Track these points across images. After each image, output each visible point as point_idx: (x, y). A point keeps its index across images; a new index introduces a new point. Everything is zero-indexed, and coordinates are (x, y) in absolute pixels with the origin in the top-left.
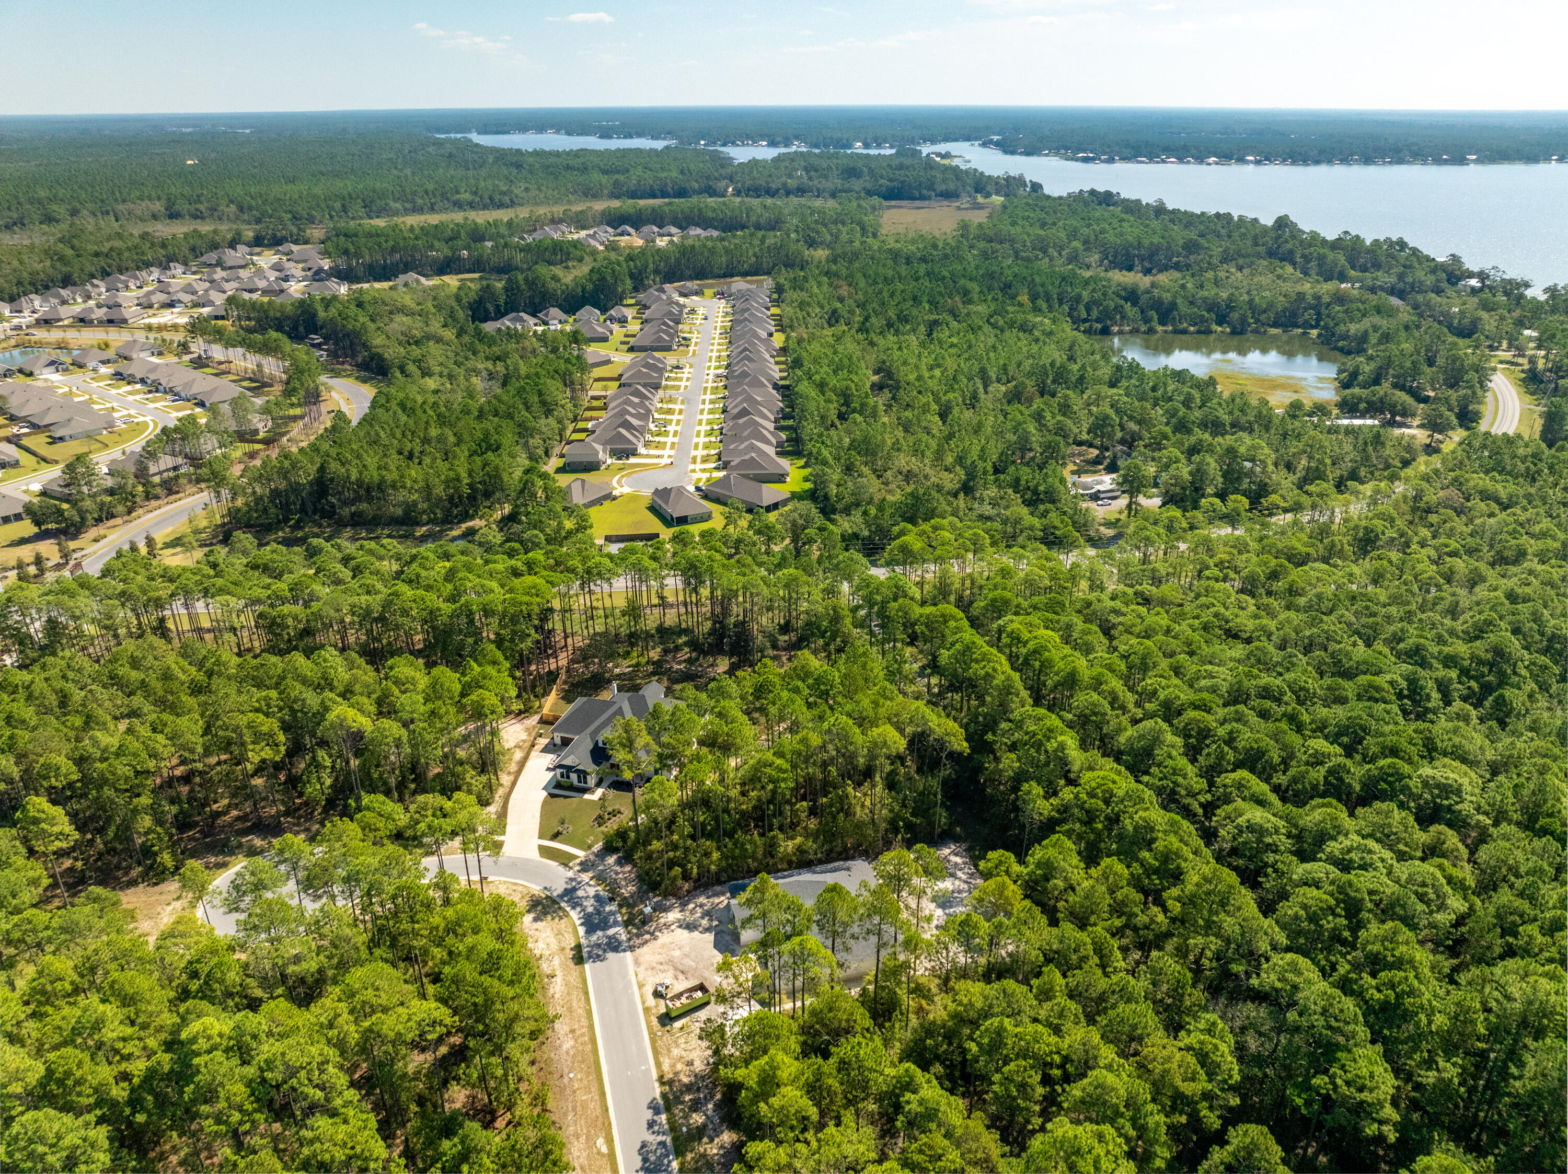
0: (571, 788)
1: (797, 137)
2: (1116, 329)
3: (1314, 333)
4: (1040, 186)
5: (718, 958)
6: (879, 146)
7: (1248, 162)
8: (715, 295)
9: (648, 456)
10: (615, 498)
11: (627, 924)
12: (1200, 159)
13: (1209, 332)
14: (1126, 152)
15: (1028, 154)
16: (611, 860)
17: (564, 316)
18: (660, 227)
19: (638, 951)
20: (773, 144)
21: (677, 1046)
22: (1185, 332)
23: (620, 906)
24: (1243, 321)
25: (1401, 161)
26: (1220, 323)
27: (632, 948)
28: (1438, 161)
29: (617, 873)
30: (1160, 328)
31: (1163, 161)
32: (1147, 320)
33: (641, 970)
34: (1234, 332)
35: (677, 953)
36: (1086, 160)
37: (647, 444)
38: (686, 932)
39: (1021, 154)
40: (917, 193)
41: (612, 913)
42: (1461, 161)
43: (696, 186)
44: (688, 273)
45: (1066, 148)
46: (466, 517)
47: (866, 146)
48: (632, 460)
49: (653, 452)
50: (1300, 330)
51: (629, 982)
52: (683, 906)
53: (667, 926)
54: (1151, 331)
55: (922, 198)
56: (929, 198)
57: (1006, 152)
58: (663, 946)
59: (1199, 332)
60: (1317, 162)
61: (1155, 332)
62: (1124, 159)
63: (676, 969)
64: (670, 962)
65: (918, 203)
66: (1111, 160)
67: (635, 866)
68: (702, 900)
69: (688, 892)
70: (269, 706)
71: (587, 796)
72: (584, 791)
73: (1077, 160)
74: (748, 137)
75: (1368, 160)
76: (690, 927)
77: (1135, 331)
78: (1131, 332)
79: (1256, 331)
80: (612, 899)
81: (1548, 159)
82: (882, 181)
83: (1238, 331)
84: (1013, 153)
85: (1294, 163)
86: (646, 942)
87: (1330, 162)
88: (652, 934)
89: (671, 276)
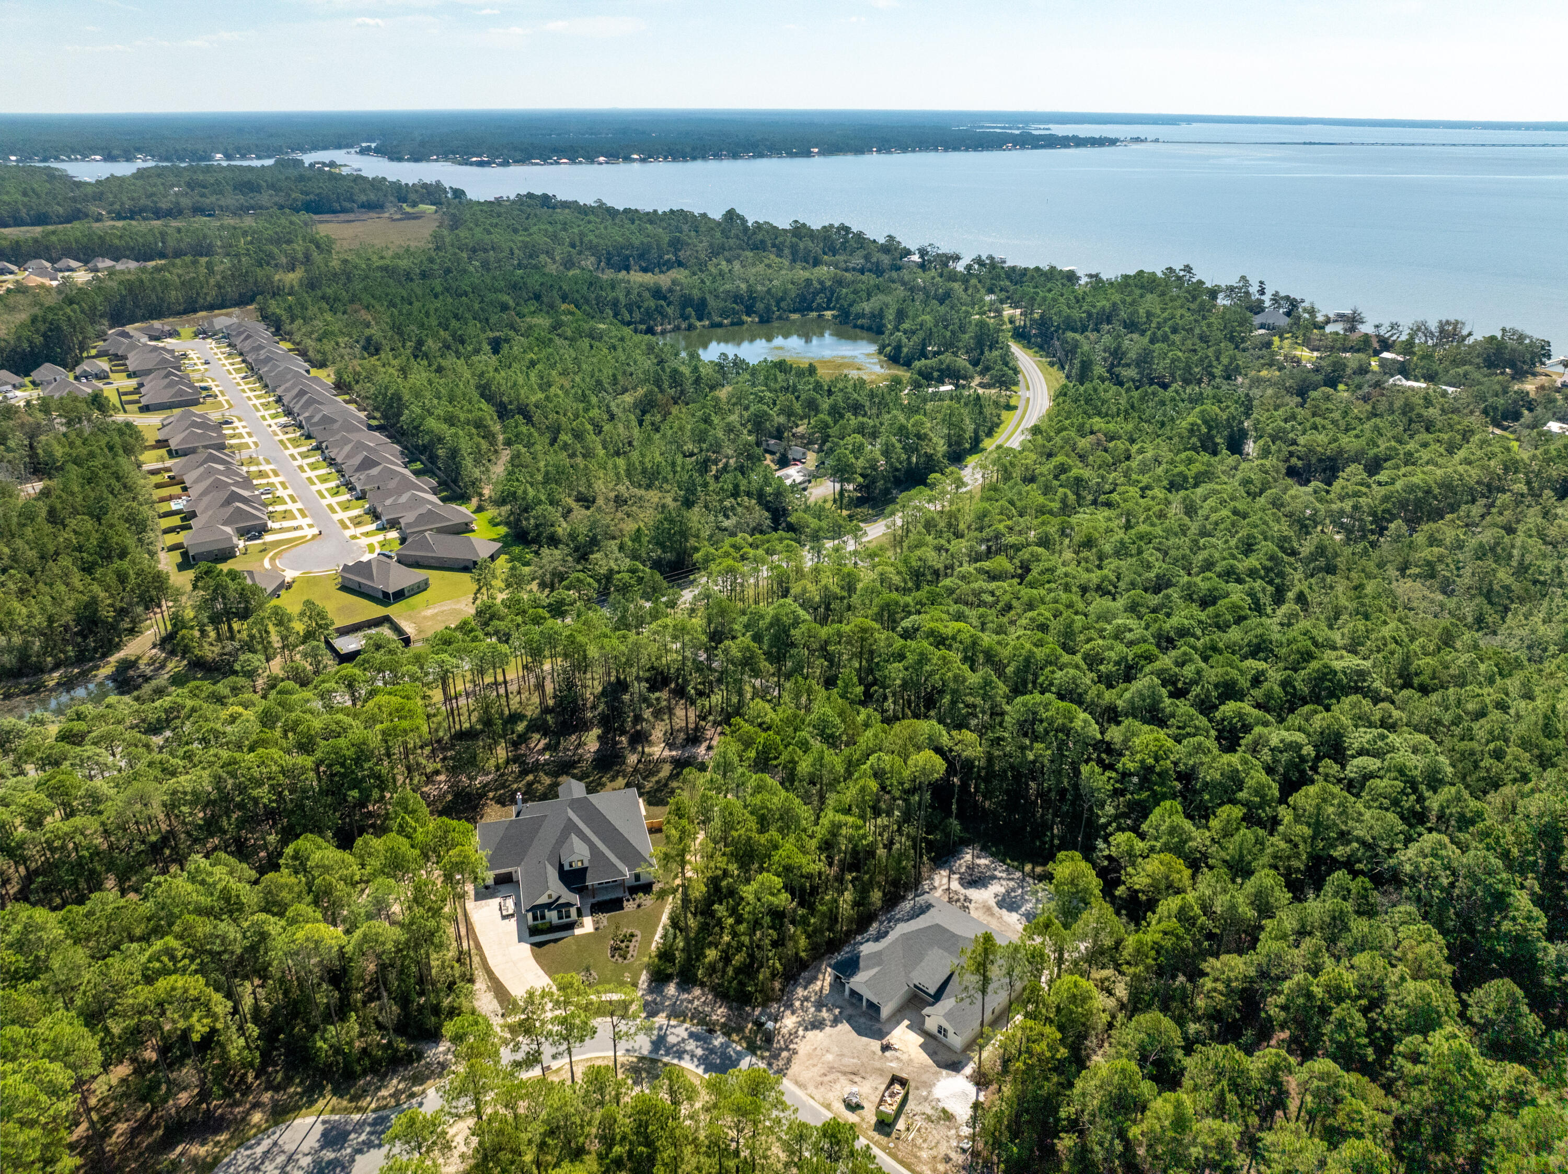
0: (553, 929)
1: (139, 150)
2: (659, 329)
3: (828, 314)
4: (463, 192)
5: (876, 1045)
6: (243, 157)
7: (634, 160)
8: (196, 335)
9: (282, 530)
10: (289, 586)
11: (752, 1049)
12: (591, 159)
13: (741, 323)
14: (518, 156)
15: (417, 160)
16: (671, 989)
17: (17, 380)
18: (52, 261)
19: (790, 1072)
20: (110, 157)
21: (920, 1149)
22: (720, 325)
23: (727, 1034)
24: (768, 309)
25: (761, 156)
26: (748, 315)
27: (781, 1072)
28: (791, 155)
29: (691, 1002)
30: (698, 324)
31: (557, 163)
32: (685, 318)
33: (811, 1089)
34: (762, 321)
35: (830, 1057)
36: (481, 164)
37: (271, 515)
38: (817, 1032)
39: (408, 160)
40: (337, 206)
41: (725, 1046)
42: (808, 154)
43: (61, 210)
44: (139, 313)
45: (454, 153)
46: (110, 647)
47: (228, 157)
48: (268, 538)
49: (286, 524)
50: (815, 314)
51: (812, 1108)
52: (789, 1006)
53: (794, 1034)
54: (690, 328)
55: (344, 211)
56: (351, 211)
57: (391, 159)
58: (809, 1056)
59: (732, 324)
60: (694, 158)
61: (695, 328)
62: (517, 162)
63: (845, 1073)
64: (831, 1069)
65: (342, 217)
66: (505, 164)
67: (702, 985)
68: (800, 992)
69: (782, 990)
70: (173, 958)
71: (578, 932)
72: (571, 926)
73: (472, 164)
74: (74, 151)
75: (735, 155)
76: (817, 1025)
77: (677, 329)
78: (673, 330)
79: (780, 318)
80: (711, 1031)
81: (870, 151)
82: (294, 195)
83: (765, 320)
84: (400, 159)
85: (675, 159)
86: (789, 1060)
87: (704, 158)
88: (787, 1048)
89: (119, 317)
